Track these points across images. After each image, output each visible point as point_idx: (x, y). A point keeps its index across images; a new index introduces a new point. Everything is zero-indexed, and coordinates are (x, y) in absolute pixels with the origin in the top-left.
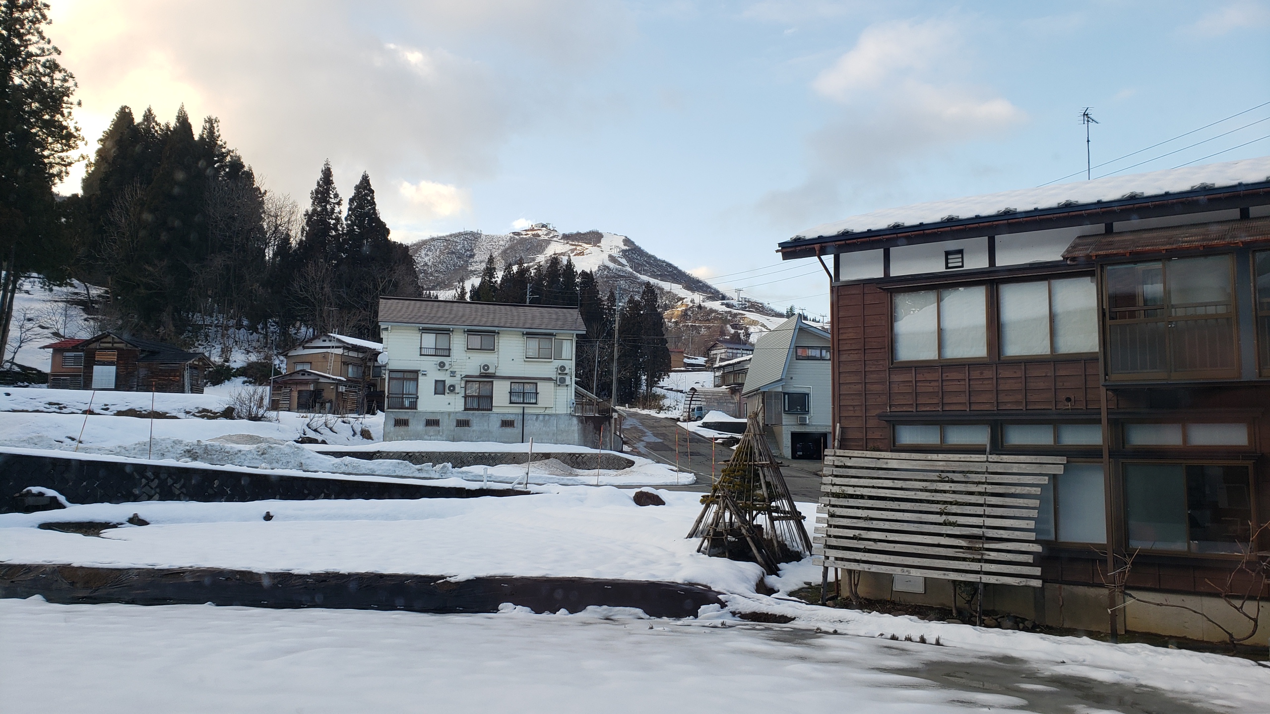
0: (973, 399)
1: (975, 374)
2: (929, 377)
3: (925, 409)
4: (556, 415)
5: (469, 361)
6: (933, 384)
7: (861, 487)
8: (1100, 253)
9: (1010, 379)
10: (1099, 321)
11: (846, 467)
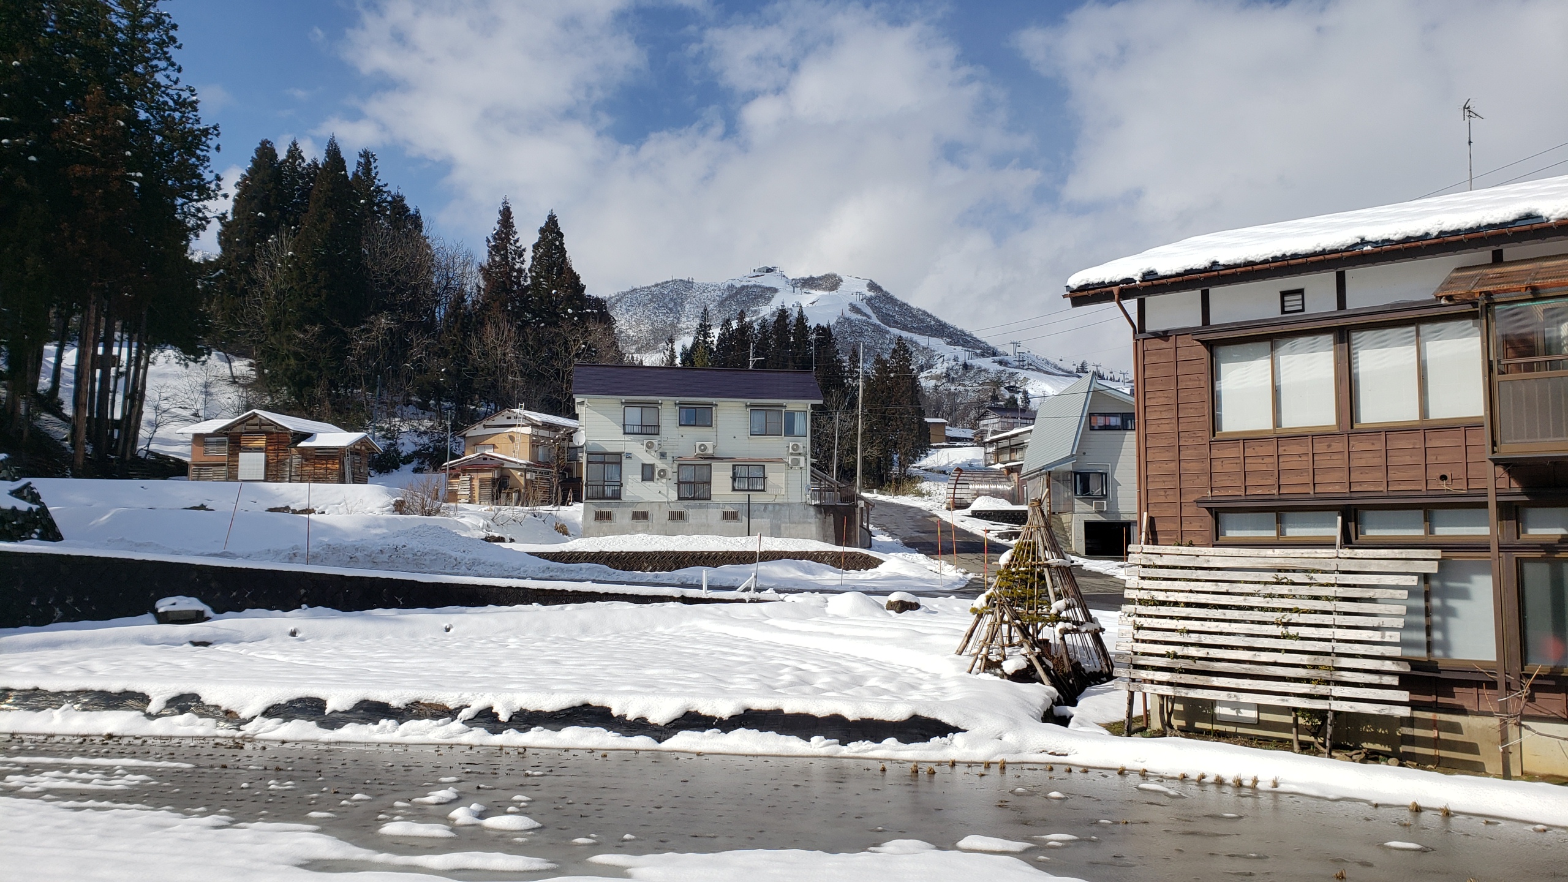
0: (1318, 479)
1: (1321, 447)
2: (1261, 451)
3: (1257, 493)
4: (789, 504)
5: (682, 439)
6: (1267, 460)
7: (1176, 591)
8: (1486, 289)
9: (1366, 453)
10: (1484, 376)
11: (1156, 567)
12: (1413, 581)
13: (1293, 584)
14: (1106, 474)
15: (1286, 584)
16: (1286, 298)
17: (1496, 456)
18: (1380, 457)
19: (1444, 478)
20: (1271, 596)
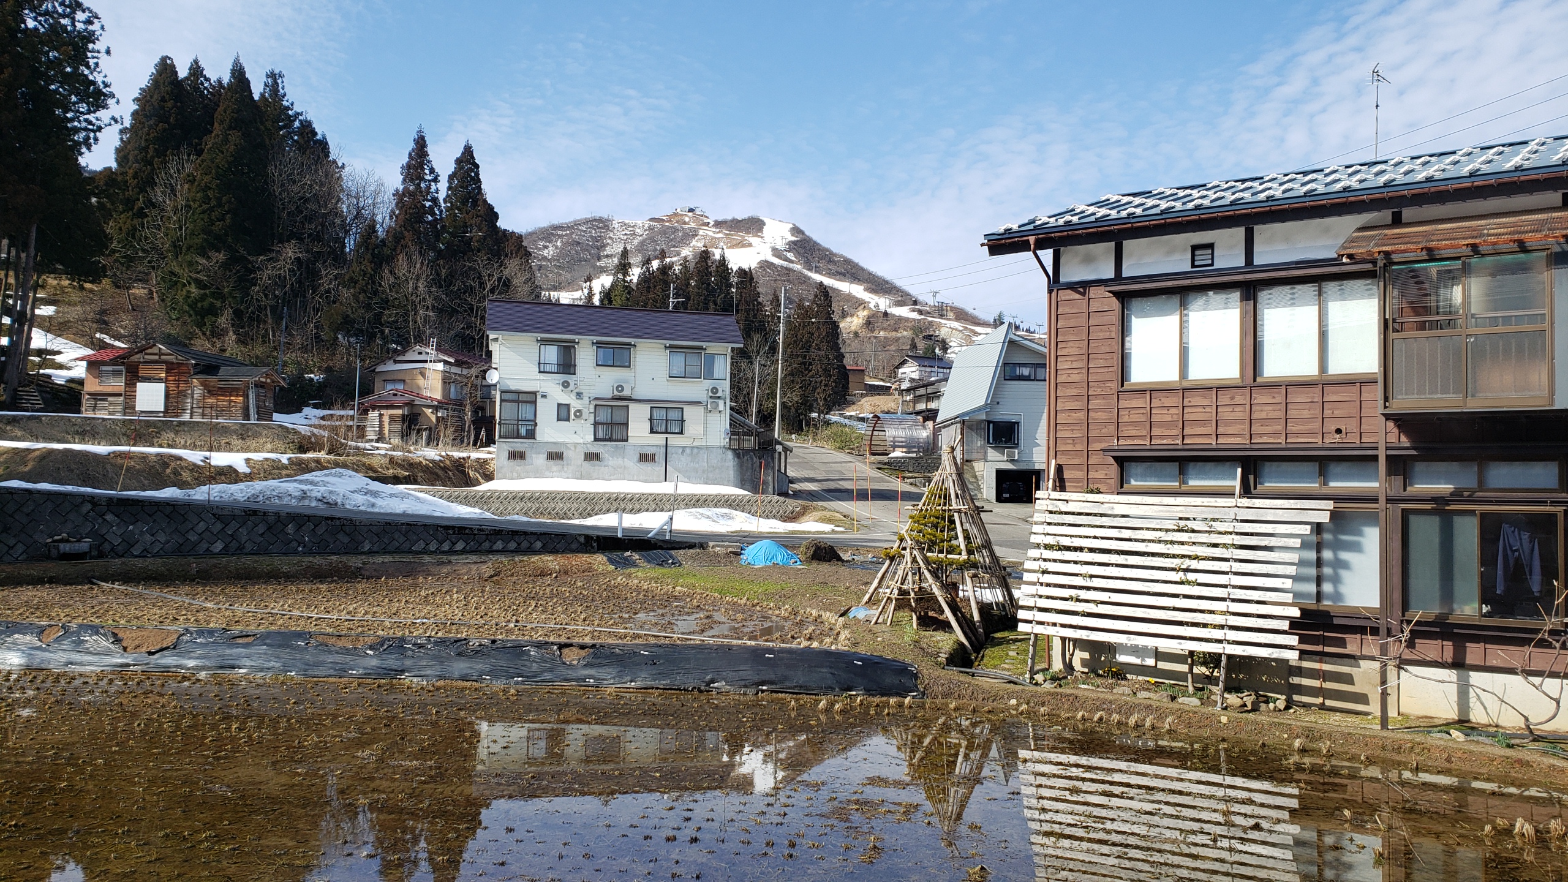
0: (1220, 430)
1: (1224, 399)
2: (1168, 402)
3: (1162, 442)
4: (707, 448)
5: (598, 380)
6: (1171, 411)
7: (1080, 537)
8: (1385, 249)
9: (1267, 406)
10: (1380, 333)
11: (1061, 513)
12: (1306, 530)
13: (1193, 531)
14: (1018, 423)
15: (1187, 531)
16: (1197, 253)
17: (1387, 411)
18: (1280, 410)
19: (1339, 431)
20: (1172, 543)
